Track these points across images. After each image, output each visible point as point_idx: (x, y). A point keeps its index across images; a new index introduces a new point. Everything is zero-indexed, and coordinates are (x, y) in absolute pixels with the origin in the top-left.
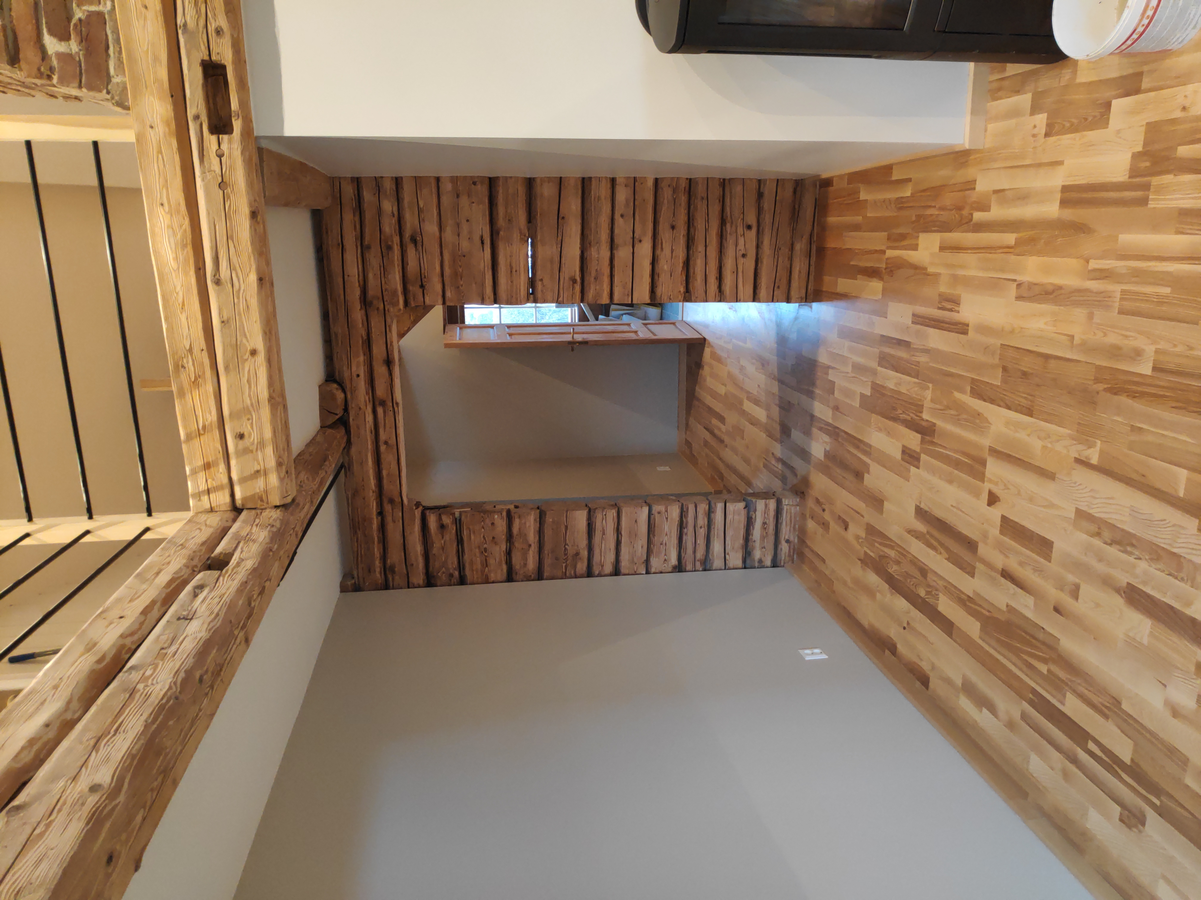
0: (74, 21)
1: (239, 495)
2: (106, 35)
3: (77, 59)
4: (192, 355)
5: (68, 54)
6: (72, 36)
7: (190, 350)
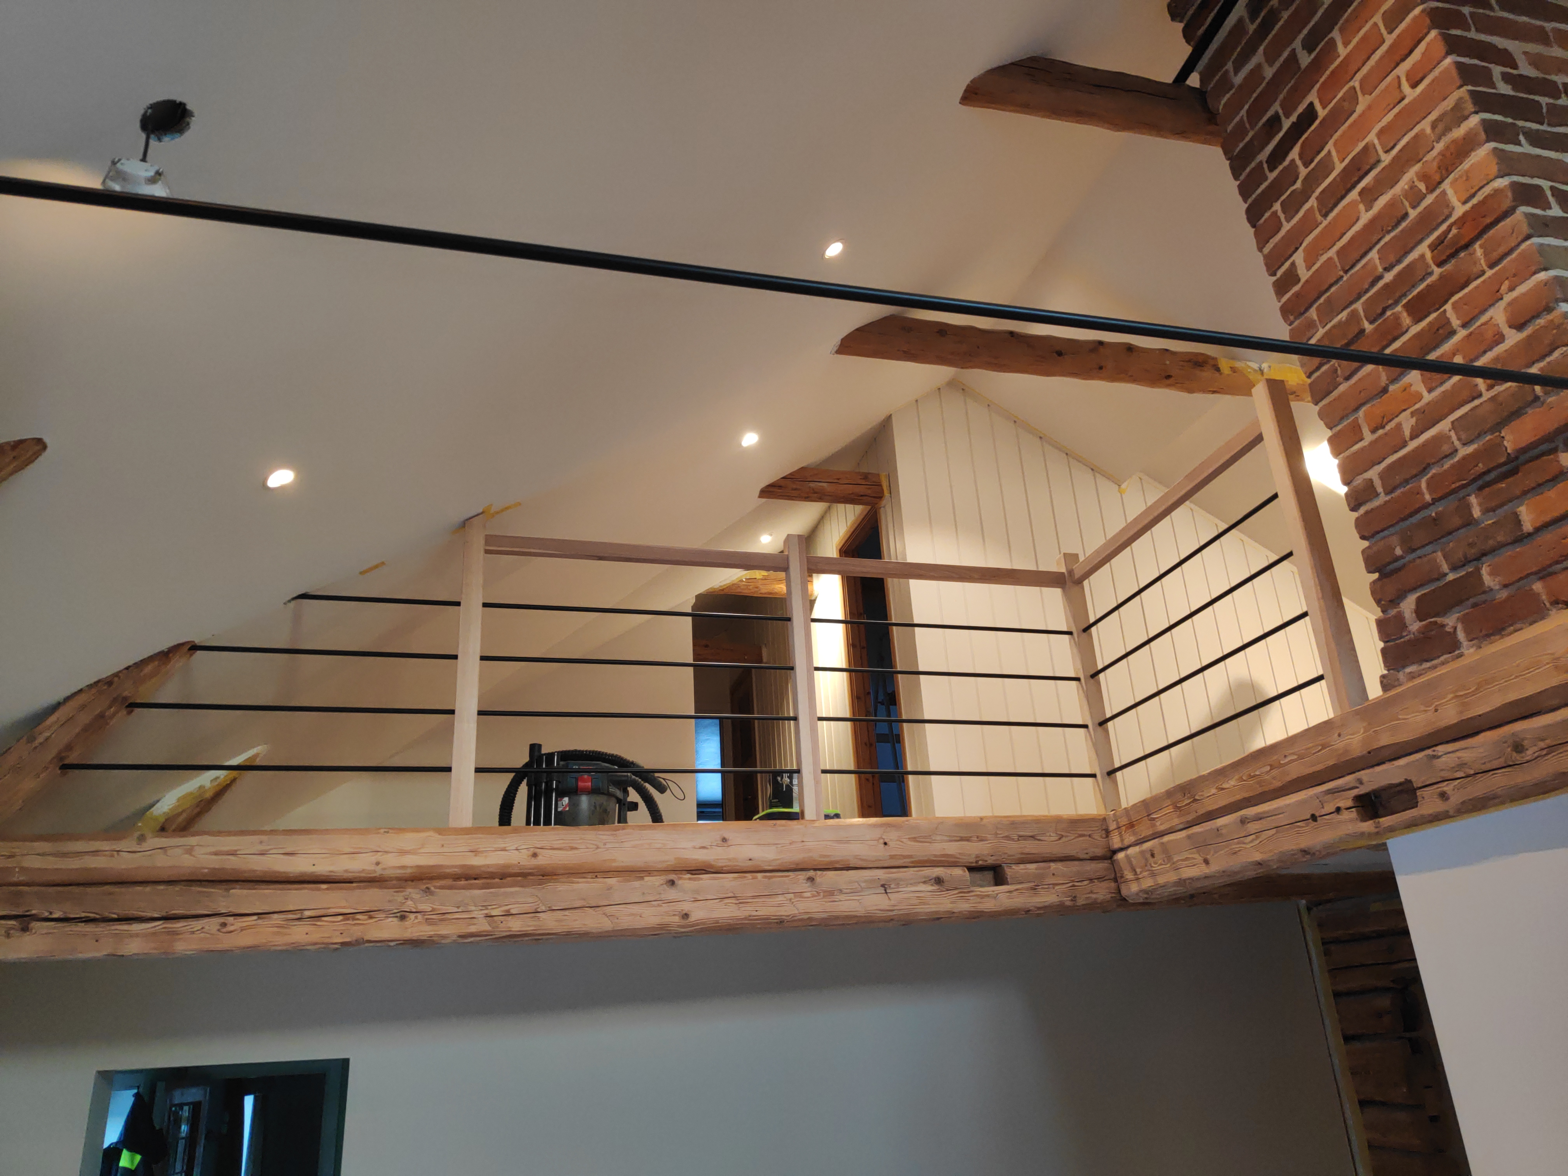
0: (1438, 620)
1: (1121, 856)
2: (1439, 657)
3: (1405, 634)
4: (1192, 802)
5: (1405, 624)
6: (1424, 623)
7: (1195, 800)
